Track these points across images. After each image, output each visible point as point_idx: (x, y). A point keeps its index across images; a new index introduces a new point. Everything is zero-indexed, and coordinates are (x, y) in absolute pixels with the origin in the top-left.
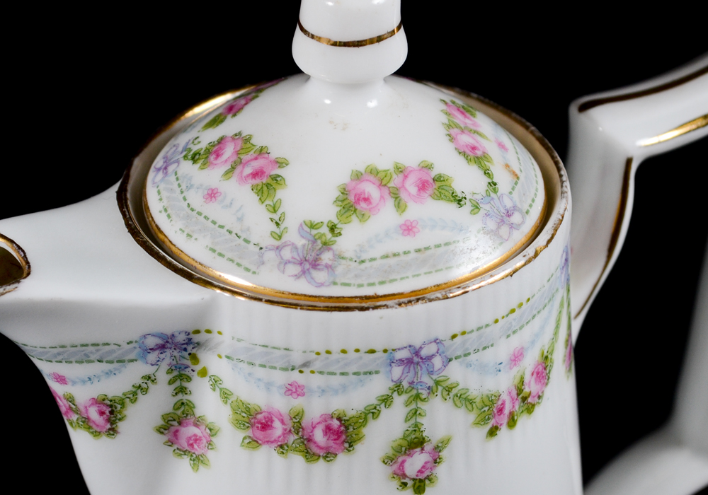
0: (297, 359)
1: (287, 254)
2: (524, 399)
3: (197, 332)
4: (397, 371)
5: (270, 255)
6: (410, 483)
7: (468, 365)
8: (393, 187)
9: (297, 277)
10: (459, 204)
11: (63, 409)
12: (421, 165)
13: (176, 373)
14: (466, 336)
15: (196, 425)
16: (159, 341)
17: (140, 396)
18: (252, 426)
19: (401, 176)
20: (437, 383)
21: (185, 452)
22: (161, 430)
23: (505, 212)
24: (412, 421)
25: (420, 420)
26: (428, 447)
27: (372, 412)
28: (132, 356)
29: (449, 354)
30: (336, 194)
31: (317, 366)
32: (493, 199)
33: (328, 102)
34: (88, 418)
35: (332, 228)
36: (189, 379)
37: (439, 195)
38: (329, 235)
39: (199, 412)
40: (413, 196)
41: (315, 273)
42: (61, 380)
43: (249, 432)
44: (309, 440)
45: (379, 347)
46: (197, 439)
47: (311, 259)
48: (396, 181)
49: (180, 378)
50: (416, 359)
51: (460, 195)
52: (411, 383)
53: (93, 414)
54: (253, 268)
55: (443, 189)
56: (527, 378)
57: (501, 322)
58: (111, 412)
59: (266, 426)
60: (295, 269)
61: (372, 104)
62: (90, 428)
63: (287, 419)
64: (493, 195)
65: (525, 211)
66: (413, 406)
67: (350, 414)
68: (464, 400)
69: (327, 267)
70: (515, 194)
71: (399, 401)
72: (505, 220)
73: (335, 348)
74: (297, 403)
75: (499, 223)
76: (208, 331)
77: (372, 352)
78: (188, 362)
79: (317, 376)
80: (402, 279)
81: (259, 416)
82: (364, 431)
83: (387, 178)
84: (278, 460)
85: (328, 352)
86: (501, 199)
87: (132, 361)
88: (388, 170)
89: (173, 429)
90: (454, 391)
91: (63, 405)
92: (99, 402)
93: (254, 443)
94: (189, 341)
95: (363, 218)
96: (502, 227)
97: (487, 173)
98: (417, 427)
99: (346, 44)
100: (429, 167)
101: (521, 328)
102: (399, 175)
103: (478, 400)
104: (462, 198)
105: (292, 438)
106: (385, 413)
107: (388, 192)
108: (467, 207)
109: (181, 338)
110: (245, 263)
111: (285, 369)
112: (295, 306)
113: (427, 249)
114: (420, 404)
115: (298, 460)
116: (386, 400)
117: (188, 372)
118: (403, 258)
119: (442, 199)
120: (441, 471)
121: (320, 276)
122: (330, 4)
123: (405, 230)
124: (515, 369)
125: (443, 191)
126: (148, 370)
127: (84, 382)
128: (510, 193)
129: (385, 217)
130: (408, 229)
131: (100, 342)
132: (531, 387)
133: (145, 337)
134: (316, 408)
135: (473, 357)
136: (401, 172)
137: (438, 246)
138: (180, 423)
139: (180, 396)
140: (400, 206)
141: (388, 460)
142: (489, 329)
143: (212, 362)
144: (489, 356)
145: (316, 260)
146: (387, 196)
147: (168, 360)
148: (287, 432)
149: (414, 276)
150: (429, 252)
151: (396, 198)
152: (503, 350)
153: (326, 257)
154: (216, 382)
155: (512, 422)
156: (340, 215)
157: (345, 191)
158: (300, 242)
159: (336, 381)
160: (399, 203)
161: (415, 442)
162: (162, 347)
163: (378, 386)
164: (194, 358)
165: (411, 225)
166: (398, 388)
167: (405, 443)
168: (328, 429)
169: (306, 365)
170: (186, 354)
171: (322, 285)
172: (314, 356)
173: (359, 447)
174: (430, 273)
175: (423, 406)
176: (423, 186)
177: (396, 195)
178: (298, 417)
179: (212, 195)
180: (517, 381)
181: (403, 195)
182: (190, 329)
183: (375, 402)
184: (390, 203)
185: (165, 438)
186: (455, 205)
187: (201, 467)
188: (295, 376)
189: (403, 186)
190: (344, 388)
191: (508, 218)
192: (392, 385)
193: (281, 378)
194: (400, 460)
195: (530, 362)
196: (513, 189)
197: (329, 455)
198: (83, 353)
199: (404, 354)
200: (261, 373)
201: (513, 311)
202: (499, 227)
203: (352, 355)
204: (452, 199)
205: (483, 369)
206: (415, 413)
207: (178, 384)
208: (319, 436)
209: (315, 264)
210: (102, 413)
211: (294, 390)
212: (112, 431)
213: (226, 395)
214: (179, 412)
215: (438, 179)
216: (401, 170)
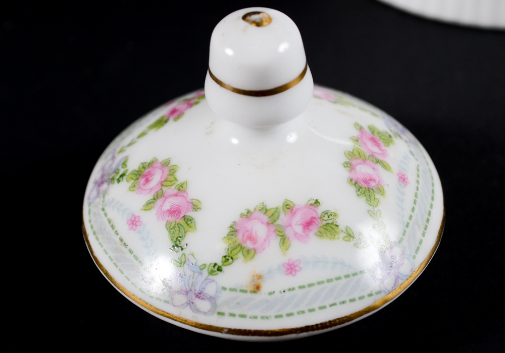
8: (162, 192)
10: (173, 246)
12: (194, 201)
19: (176, 191)
23: (198, 291)
30: (148, 160)
32: (201, 273)
35: (122, 175)
37: (171, 228)
38: (118, 176)
40: (161, 209)
48: (170, 190)
51: (183, 244)
55: (178, 227)
64: (205, 273)
65: (219, 310)
69: (99, 192)
70: (227, 294)
72: (189, 294)
75: (182, 290)
80: (100, 244)
83: (169, 183)
86: (207, 281)
88: (176, 180)
95: (133, 187)
96: (181, 295)
97: (228, 259)
100: (195, 208)
102: (175, 190)
104: (181, 247)
107: (157, 190)
108: (176, 255)
113: (125, 245)
118: (113, 233)
119: (170, 232)
123: (131, 220)
125: (177, 229)
128: (224, 289)
129: (137, 201)
130: (134, 222)
136: (179, 190)
137: (131, 252)
140: (149, 205)
146: (153, 192)
149: (105, 250)
150: (123, 248)
151: (154, 199)
153: (104, 187)
156: (133, 172)
157: (151, 164)
160: (150, 203)
165: (136, 222)
174: (112, 260)
176: (174, 212)
177: (159, 196)
181: (159, 202)
184: (149, 197)
186: (171, 244)
189: (166, 198)
191: (194, 296)
196: (232, 290)
202: (179, 292)
204: (175, 239)
215: (188, 220)
216: (181, 189)
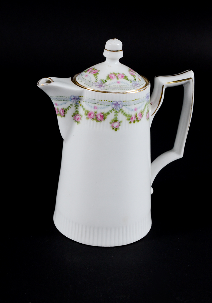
0: (96, 101)
1: (97, 84)
2: (137, 118)
3: (80, 96)
4: (113, 106)
5: (94, 84)
6: (114, 129)
7: (126, 108)
9: (98, 88)
11: (56, 112)
13: (76, 105)
14: (126, 102)
15: (79, 116)
16: (74, 98)
17: (70, 108)
18: (88, 115)
20: (120, 110)
21: (76, 121)
22: (73, 116)
23: (137, 84)
24: (115, 116)
25: (117, 116)
26: (118, 122)
27: (108, 113)
28: (69, 100)
29: (123, 104)
30: (107, 76)
31: (99, 103)
33: (109, 62)
34: (60, 113)
35: (105, 81)
36: (78, 106)
38: (105, 82)
39: (79, 113)
40: (120, 78)
41: (101, 87)
42: (56, 104)
43: (87, 116)
44: (97, 118)
45: (110, 101)
46: (79, 118)
47: (101, 85)
48: (118, 75)
49: (77, 106)
50: (117, 104)
51: (129, 79)
52: (116, 109)
53: (61, 112)
54: (91, 86)
56: (138, 114)
57: (133, 101)
58: (64, 112)
59: (90, 115)
60: (98, 86)
61: (116, 63)
62: (61, 115)
63: (94, 113)
64: (135, 81)
65: (140, 85)
66: (116, 113)
67: (105, 113)
68: (125, 114)
69: (103, 86)
70: (139, 82)
71: (113, 112)
73: (103, 100)
74: (96, 110)
76: (82, 97)
77: (109, 101)
78: (78, 103)
79: (99, 105)
81: (89, 113)
82: (107, 117)
83: (116, 75)
84: (92, 121)
85: (102, 100)
87: (69, 101)
88: (117, 73)
89: (75, 116)
90: (123, 112)
91: (56, 110)
92: (62, 109)
93: (88, 118)
94: (79, 98)
95: (111, 80)
97: (135, 78)
98: (116, 118)
99: (112, 51)
100: (124, 74)
101: (137, 104)
103: (128, 115)
105: (95, 117)
106: (111, 113)
108: (130, 81)
109: (77, 97)
110: (90, 85)
111: (94, 104)
112: (97, 91)
113: (121, 86)
114: (117, 113)
115: (95, 121)
116: (111, 111)
117: (78, 105)
118: (117, 87)
119: (125, 79)
120: (120, 127)
121: (102, 88)
122: (110, 44)
124: (135, 112)
126: (71, 103)
127: (60, 105)
129: (115, 80)
130: (118, 82)
131: (64, 96)
132: (138, 116)
133: (71, 96)
134: (99, 111)
135: (127, 106)
137: (123, 86)
138: (76, 115)
139: (76, 109)
140: (117, 79)
141: (111, 123)
142: (131, 102)
143: (83, 103)
144: (130, 107)
145: (102, 85)
147: (75, 102)
148: (94, 116)
152: (133, 107)
153: (104, 85)
154: (83, 106)
155: (134, 122)
156: (107, 79)
157: (108, 75)
158: (99, 82)
159: (103, 106)
161: (116, 121)
162: (74, 99)
163: (110, 108)
164: (79, 102)
166: (113, 109)
167: (114, 120)
168: (101, 116)
169: (98, 103)
170: (78, 101)
171: (102, 89)
172: (99, 101)
173: (106, 120)
174: (121, 90)
175: (118, 114)
176: (122, 77)
177: (117, 77)
178: (96, 113)
179: (86, 76)
180: (136, 114)
181: (118, 77)
182: (79, 96)
183: (109, 111)
184: (116, 78)
185: (73, 118)
187: (79, 124)
188: (96, 105)
190: (104, 108)
192: (112, 108)
193: (93, 105)
194: (113, 123)
195: (138, 112)
197: (100, 121)
198: (61, 98)
199: (115, 103)
200: (90, 104)
201: (135, 100)
202: (135, 86)
203: (106, 101)
204: (127, 80)
205: (129, 109)
206: (116, 115)
207: (76, 107)
208: (99, 117)
209: (101, 86)
210: (63, 112)
211: (95, 108)
212: (64, 116)
213: (84, 109)
214: (76, 113)
215: (125, 76)
216: (119, 74)
